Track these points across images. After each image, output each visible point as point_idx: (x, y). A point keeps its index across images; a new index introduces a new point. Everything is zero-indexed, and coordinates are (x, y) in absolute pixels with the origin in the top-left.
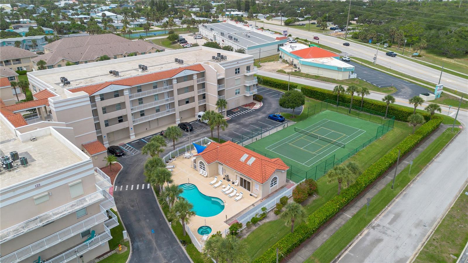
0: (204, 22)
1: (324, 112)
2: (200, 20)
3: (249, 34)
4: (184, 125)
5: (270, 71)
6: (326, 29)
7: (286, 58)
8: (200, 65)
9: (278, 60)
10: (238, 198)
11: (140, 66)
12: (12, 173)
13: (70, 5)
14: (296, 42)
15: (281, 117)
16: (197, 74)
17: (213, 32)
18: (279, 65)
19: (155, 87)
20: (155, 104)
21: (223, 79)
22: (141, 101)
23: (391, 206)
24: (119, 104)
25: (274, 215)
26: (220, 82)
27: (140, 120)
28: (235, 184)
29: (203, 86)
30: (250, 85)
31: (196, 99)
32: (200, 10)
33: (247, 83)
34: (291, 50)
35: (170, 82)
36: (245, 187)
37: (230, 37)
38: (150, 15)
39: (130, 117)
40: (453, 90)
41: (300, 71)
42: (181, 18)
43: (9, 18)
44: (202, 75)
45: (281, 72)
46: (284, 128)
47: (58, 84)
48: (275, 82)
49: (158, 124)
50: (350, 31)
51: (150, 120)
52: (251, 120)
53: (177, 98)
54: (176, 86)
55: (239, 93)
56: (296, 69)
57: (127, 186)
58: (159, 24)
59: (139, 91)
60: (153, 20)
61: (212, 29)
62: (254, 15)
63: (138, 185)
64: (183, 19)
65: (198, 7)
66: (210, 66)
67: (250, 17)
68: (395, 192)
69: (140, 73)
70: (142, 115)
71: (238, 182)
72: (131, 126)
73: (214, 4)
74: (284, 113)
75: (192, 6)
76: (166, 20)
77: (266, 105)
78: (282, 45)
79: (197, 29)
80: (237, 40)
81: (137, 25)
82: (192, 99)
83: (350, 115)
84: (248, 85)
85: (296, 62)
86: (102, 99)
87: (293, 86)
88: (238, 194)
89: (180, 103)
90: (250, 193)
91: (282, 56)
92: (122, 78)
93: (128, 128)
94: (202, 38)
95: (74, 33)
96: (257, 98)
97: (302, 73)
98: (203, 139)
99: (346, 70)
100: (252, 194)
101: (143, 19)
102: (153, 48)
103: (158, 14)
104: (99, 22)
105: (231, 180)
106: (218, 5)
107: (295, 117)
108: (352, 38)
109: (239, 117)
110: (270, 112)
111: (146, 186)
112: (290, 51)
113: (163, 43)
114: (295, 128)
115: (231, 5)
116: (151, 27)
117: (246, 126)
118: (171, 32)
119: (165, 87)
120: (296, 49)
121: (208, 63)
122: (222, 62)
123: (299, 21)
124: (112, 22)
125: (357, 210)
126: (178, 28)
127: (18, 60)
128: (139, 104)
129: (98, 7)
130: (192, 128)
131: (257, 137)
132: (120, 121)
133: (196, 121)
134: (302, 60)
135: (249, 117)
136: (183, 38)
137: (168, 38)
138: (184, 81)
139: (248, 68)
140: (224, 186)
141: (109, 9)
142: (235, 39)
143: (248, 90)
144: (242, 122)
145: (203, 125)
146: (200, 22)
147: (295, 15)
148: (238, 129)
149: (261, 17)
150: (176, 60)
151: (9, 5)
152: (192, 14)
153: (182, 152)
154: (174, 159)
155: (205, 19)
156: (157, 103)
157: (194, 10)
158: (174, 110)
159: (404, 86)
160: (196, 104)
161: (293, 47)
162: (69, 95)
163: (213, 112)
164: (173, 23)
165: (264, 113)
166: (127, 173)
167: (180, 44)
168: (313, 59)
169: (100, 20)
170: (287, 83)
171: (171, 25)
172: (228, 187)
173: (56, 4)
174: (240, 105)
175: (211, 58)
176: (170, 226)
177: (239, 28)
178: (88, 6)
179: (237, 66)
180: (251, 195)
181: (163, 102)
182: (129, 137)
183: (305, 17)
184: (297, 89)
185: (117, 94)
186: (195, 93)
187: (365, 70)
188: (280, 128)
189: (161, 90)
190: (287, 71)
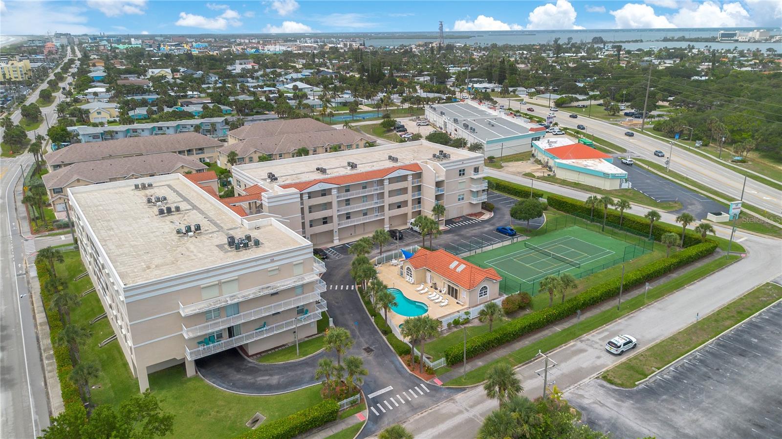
0: (433, 100)
1: (570, 229)
2: (428, 98)
3: (493, 122)
4: (394, 232)
5: (514, 175)
6: (617, 114)
7: (540, 157)
8: (417, 164)
9: (530, 160)
10: (442, 304)
11: (349, 163)
12: (247, 251)
13: (248, 71)
14: (563, 134)
15: (512, 230)
16: (412, 174)
17: (444, 118)
18: (528, 166)
19: (364, 188)
20: (363, 206)
21: (442, 181)
22: (348, 202)
23: (609, 326)
24: (325, 204)
25: (479, 321)
26: (439, 184)
27: (345, 223)
28: (443, 292)
29: (419, 188)
30: (477, 190)
31: (410, 203)
32: (432, 80)
33: (474, 188)
34: (548, 147)
35: (381, 182)
36: (452, 296)
37: (466, 126)
38: (359, 89)
39: (335, 219)
40: (763, 211)
41: (555, 175)
42: (401, 93)
43: (172, 89)
44: (419, 176)
45: (529, 175)
46: (513, 244)
47: (265, 180)
48: (515, 189)
49: (364, 231)
50: (653, 120)
51: (356, 224)
52: (474, 231)
53: (388, 200)
54: (388, 187)
55: (463, 199)
56: (550, 173)
57: (331, 286)
58: (370, 102)
59: (348, 191)
60: (362, 97)
61: (442, 113)
62: (511, 89)
63: (342, 286)
64: (404, 95)
65: (428, 75)
66: (428, 166)
67: (504, 93)
68: (620, 313)
69: (348, 171)
70: (348, 218)
71: (445, 290)
72: (336, 230)
73: (453, 70)
74: (517, 226)
75: (420, 74)
76: (381, 95)
77: (498, 216)
78: (538, 139)
79: (422, 111)
80: (474, 130)
81: (340, 103)
82: (404, 204)
83: (602, 234)
84: (475, 190)
85: (551, 163)
86: (309, 198)
87: (538, 195)
88: (443, 301)
89: (391, 206)
90: (457, 301)
91: (535, 154)
92: (329, 176)
93: (333, 230)
94: (427, 125)
95: (258, 113)
96: (486, 207)
97: (557, 179)
98: (413, 247)
99: (615, 177)
100: (459, 302)
101: (348, 93)
102: (361, 139)
103: (369, 88)
104: (290, 99)
105: (439, 289)
106: (459, 72)
107: (530, 231)
108: (654, 129)
109: (460, 228)
110: (500, 225)
111: (350, 288)
112: (546, 148)
113: (373, 130)
114: (525, 243)
115: (479, 73)
116: (360, 106)
117: (467, 238)
118: (387, 116)
119: (376, 188)
120: (555, 146)
121: (426, 163)
122: (444, 161)
123: (578, 100)
124: (307, 98)
125: (570, 325)
126: (396, 108)
127: (201, 150)
128: (346, 205)
129: (286, 74)
130: (402, 235)
131: (477, 251)
132: (325, 223)
133: (408, 229)
134: (558, 161)
135: (472, 229)
136: (402, 124)
137: (382, 124)
138: (397, 182)
139: (476, 170)
140: (430, 293)
141: (301, 78)
142: (471, 128)
143: (476, 195)
144: (462, 233)
145: (415, 234)
146: (427, 100)
147: (574, 91)
148: (456, 240)
149: (521, 93)
150: (390, 158)
151: (169, 70)
152: (418, 87)
153: (389, 259)
154: (380, 265)
155: (436, 95)
156: (366, 206)
157: (422, 79)
158: (384, 215)
159: (696, 202)
160: (409, 210)
161: (552, 142)
162: (281, 191)
163: (426, 217)
164: (390, 101)
165: (493, 225)
166: (330, 275)
167: (397, 133)
168: (574, 160)
169: (290, 95)
170: (529, 191)
171: (386, 105)
172: (434, 295)
173: (229, 68)
174: (464, 214)
175: (431, 156)
176: (373, 320)
177: (482, 113)
178: (272, 73)
179: (461, 167)
180: (457, 303)
181: (372, 205)
182: (332, 242)
183: (591, 93)
184: (542, 199)
185: (324, 193)
186: (409, 197)
187: (648, 178)
188: (507, 243)
189: (371, 191)
190: (537, 174)
